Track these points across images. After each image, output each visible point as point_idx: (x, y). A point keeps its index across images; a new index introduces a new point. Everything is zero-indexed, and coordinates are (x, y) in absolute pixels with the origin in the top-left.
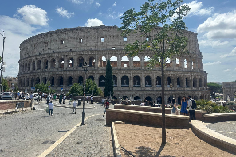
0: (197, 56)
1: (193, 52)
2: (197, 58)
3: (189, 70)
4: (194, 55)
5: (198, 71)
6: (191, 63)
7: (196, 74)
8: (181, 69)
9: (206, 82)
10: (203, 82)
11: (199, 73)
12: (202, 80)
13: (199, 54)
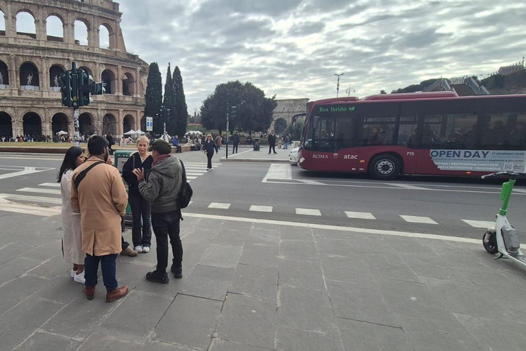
0: (95, 11)
2: (94, 16)
3: (62, 46)
4: (82, 8)
5: (97, 51)
6: (70, 26)
7: (86, 58)
8: (34, 44)
9: (135, 84)
10: (118, 83)
11: (98, 55)
12: (116, 77)
13: (106, 6)
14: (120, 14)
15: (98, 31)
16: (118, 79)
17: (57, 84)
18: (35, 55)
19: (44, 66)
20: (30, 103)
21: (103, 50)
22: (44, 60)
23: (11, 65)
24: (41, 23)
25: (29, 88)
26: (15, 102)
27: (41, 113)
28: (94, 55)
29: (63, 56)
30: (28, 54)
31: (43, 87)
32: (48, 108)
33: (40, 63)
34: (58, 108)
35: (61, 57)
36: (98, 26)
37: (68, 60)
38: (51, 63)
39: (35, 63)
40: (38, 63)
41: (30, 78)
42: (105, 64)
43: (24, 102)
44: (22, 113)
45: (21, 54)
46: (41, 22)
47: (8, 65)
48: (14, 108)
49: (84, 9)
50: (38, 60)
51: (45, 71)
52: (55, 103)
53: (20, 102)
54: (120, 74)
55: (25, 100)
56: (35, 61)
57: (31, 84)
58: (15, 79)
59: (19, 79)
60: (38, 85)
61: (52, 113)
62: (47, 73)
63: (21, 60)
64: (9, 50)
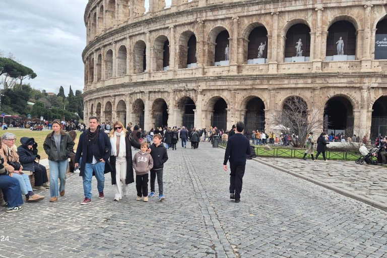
17: (300, 53)
18: (263, 12)
19: (275, 25)
20: (250, 82)
22: (276, 17)
23: (232, 32)
26: (232, 83)
27: (265, 97)
29: (305, 4)
30: (254, 13)
32: (274, 89)
33: (270, 23)
34: (291, 88)
35: (302, 7)
37: (313, 9)
38: (287, 20)
39: (264, 24)
40: (268, 23)
41: (261, 48)
42: (385, 6)
43: (243, 82)
44: (241, 97)
45: (245, 14)
47: (229, 33)
48: (231, 90)
50: (268, 18)
51: (275, 34)
52: (286, 81)
53: (238, 83)
55: (244, 78)
56: (263, 21)
57: (263, 57)
61: (282, 97)
62: (278, 36)
63: (247, 22)
64: (232, 11)
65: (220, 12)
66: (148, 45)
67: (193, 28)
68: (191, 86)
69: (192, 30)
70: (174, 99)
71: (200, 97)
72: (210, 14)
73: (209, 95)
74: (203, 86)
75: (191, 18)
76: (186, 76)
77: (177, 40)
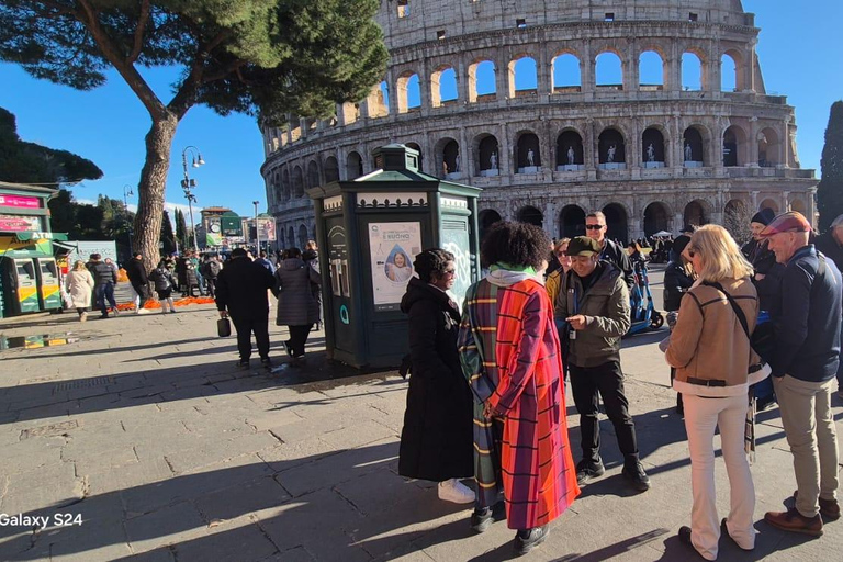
0: (716, 33)
1: (693, 17)
2: (713, 40)
3: (661, 96)
4: (696, 31)
5: (716, 96)
6: (674, 63)
7: (700, 111)
8: (621, 97)
9: (780, 146)
10: (751, 145)
11: (719, 104)
12: (748, 136)
13: (734, 21)
14: (756, 31)
15: (719, 64)
16: (751, 139)
17: (652, 157)
18: (621, 115)
19: (635, 131)
20: (613, 188)
21: (727, 95)
22: (635, 121)
23: (586, 135)
24: (631, 65)
25: (611, 166)
26: (590, 189)
27: (628, 204)
28: (712, 103)
29: (664, 111)
30: (612, 115)
31: (632, 162)
32: (639, 195)
33: (628, 126)
34: (655, 194)
35: (662, 113)
36: (720, 56)
37: (671, 116)
38: (645, 125)
39: (621, 127)
40: (625, 127)
41: (612, 151)
42: (730, 117)
43: (604, 188)
45: (602, 115)
46: (631, 62)
47: (582, 135)
48: (590, 198)
49: (698, 32)
50: (626, 121)
51: (635, 139)
52: (650, 187)
53: (598, 189)
54: (754, 132)
56: (621, 125)
57: (614, 161)
58: (591, 154)
59: (597, 154)
60: (623, 161)
61: (645, 204)
62: (638, 139)
63: (602, 125)
64: (585, 111)
65: (571, 111)
66: (463, 145)
67: (534, 127)
68: (537, 193)
69: (532, 129)
70: (512, 209)
71: (549, 206)
72: (557, 112)
73: (561, 204)
74: (554, 193)
75: (532, 116)
76: (527, 182)
77: (511, 140)
